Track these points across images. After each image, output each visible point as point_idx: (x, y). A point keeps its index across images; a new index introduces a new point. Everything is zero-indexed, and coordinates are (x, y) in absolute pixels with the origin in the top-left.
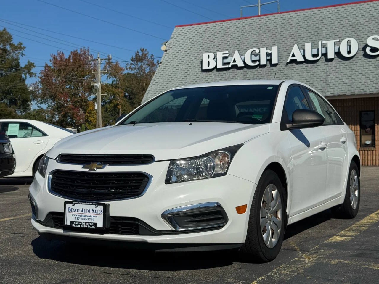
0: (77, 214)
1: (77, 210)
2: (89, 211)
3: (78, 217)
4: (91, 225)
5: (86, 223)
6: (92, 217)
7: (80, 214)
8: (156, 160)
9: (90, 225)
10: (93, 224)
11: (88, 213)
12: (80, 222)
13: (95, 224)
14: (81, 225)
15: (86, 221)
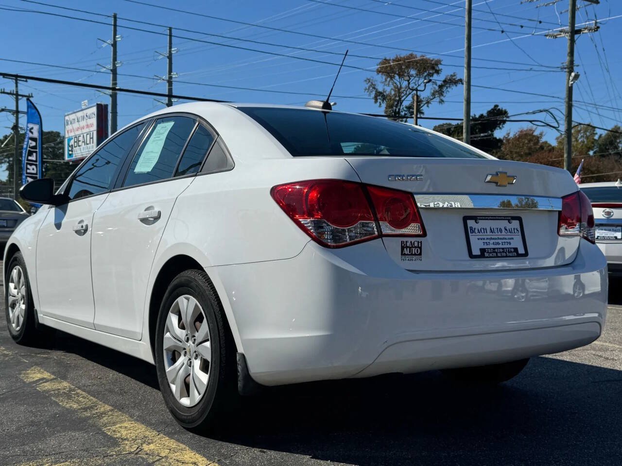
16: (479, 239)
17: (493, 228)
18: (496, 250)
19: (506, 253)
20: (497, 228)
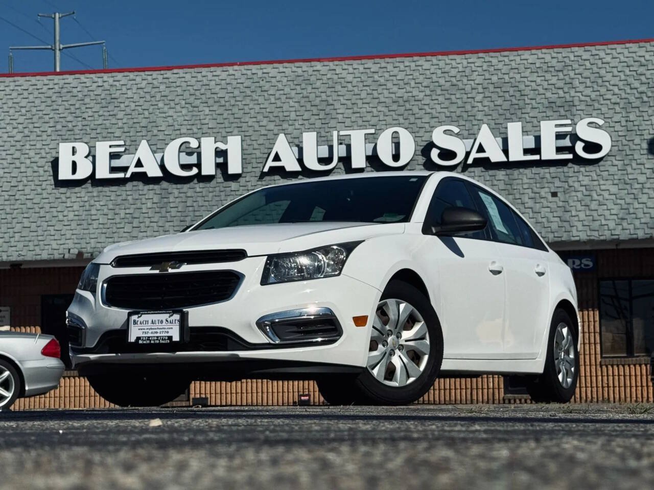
0: (146, 328)
1: (144, 323)
2: (162, 322)
3: (147, 331)
4: (165, 339)
5: (157, 337)
6: (165, 329)
7: (150, 327)
8: (249, 255)
9: (162, 340)
10: (167, 338)
11: (160, 324)
12: (149, 337)
13: (170, 338)
14: (150, 340)
15: (158, 335)
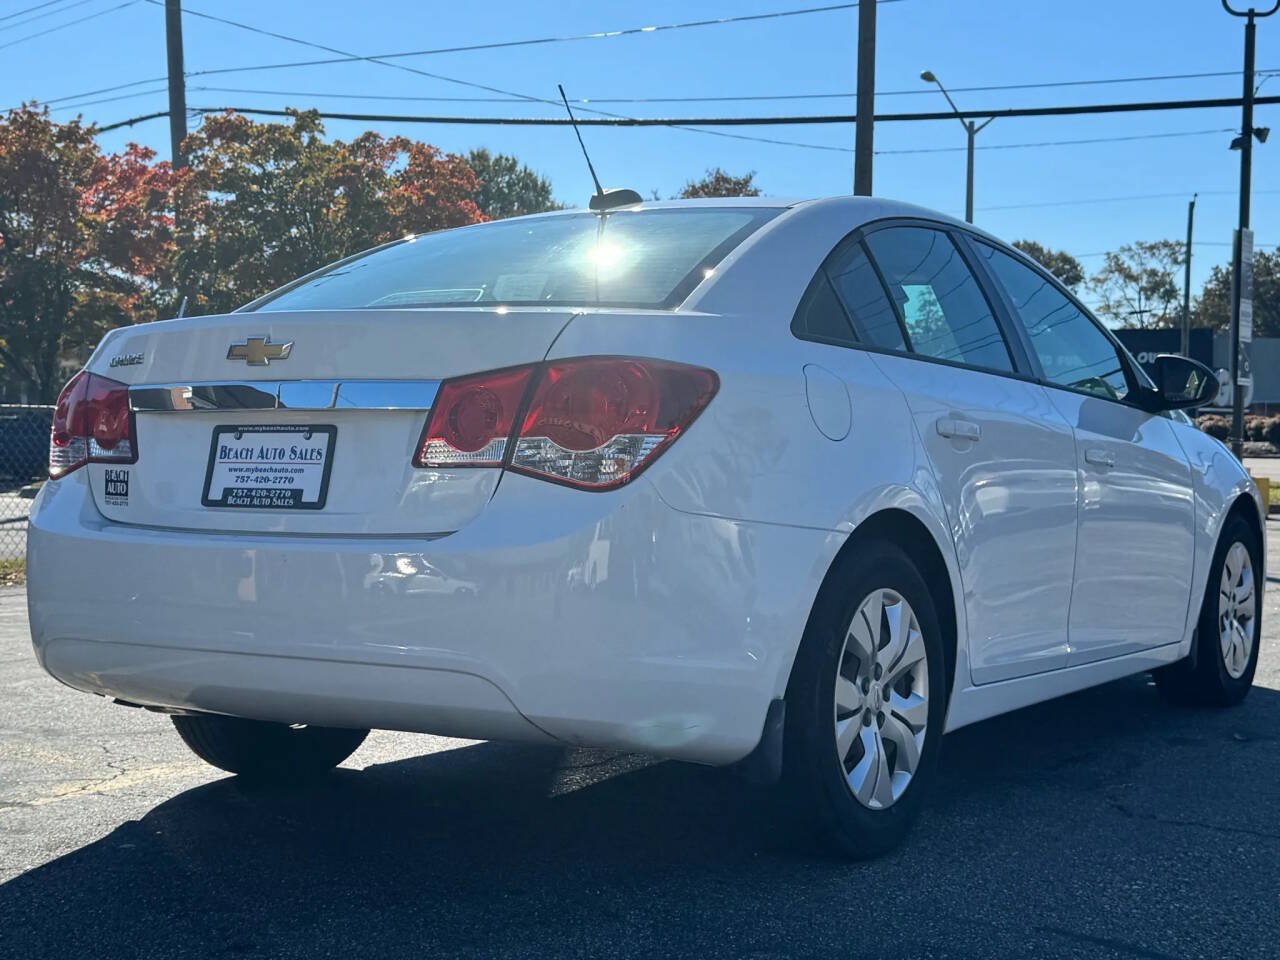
16: (230, 470)
17: (268, 450)
18: (253, 494)
19: (272, 499)
20: (276, 450)
